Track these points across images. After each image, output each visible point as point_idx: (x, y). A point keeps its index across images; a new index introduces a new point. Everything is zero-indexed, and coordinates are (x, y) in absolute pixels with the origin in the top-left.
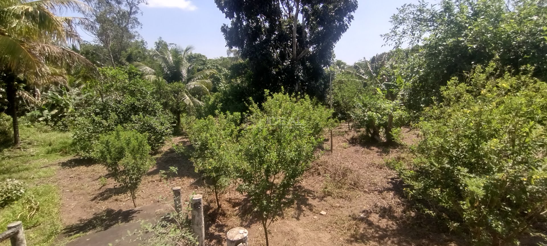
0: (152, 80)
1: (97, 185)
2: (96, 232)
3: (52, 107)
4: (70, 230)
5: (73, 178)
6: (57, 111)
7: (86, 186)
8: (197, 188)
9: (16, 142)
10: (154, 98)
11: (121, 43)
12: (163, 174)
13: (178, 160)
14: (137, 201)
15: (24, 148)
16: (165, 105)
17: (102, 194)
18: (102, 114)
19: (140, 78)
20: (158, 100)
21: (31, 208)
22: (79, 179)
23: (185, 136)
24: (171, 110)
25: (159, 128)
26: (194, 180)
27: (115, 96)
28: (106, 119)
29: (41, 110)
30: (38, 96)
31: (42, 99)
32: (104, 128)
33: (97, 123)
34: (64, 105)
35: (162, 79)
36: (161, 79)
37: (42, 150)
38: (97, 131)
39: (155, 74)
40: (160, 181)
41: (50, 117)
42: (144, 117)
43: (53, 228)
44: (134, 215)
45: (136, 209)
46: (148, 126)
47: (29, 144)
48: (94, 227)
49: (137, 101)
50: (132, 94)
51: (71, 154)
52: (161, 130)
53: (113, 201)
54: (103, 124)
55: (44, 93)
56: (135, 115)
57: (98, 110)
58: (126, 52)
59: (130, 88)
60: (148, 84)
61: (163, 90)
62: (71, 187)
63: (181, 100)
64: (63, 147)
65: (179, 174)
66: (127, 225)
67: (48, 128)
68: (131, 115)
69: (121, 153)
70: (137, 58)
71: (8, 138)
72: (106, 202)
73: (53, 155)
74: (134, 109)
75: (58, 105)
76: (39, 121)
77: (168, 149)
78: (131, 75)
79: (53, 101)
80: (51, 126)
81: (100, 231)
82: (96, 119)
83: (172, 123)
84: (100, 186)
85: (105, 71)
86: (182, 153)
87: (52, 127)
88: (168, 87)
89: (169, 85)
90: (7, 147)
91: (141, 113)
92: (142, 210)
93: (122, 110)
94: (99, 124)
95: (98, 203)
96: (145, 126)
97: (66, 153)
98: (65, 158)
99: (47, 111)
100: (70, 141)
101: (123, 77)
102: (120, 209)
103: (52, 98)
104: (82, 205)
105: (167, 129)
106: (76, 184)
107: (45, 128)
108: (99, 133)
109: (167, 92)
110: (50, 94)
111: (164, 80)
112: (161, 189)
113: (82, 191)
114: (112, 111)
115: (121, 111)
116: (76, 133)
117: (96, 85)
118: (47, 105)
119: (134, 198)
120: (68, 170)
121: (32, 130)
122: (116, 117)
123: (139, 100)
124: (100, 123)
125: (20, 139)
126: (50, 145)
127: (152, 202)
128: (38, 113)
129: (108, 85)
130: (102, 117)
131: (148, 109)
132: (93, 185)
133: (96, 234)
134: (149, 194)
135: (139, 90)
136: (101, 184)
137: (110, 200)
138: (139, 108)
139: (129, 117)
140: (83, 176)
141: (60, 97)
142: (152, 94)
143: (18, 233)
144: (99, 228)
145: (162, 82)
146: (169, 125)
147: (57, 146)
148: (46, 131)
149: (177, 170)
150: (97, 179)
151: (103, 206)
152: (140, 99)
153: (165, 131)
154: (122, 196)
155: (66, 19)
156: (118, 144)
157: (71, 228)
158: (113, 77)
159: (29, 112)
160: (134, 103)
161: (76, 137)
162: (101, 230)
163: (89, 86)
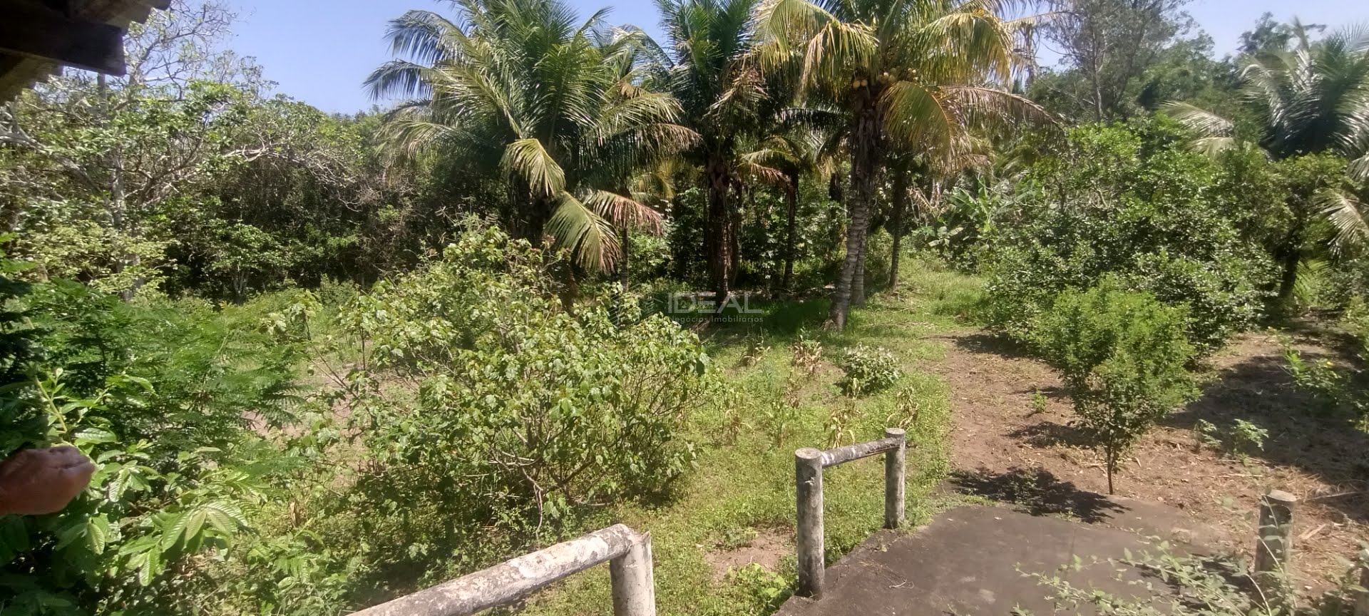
0: (1214, 152)
1: (1024, 405)
2: (1015, 511)
3: (953, 219)
4: (964, 482)
5: (975, 376)
6: (961, 229)
7: (1000, 400)
8: (1341, 520)
9: (892, 284)
10: (1214, 206)
11: (1131, 56)
12: (1209, 433)
13: (1269, 408)
14: (1119, 481)
15: (902, 296)
16: (1248, 229)
17: (1031, 431)
18: (1058, 242)
19: (1179, 148)
20: (1228, 211)
21: (906, 410)
22: (988, 380)
23: (1306, 335)
24: (1268, 244)
25: (1214, 296)
26: (1333, 491)
27: (1097, 198)
28: (1065, 254)
29: (937, 226)
30: (935, 198)
31: (941, 203)
32: (1056, 276)
33: (1042, 263)
34: (977, 216)
35: (1254, 148)
36: (1248, 146)
37: (928, 305)
38: (1039, 280)
39: (1227, 133)
40: (1196, 450)
41: (947, 241)
42: (1171, 259)
43: (936, 463)
44: (1106, 511)
45: (1114, 499)
46: (1179, 286)
47: (910, 289)
48: (1011, 497)
49: (1159, 211)
50: (1146, 192)
51: (975, 324)
52: (1221, 303)
53: (1054, 456)
54: (1056, 267)
55: (946, 191)
56: (1145, 251)
57: (1050, 233)
58: (1142, 79)
59: (1145, 177)
60: (1203, 165)
61: (1252, 180)
62: (972, 392)
63: (1315, 212)
64: (963, 306)
65: (1267, 451)
66: (1087, 527)
67: (940, 262)
68: (1132, 250)
69: (1102, 348)
70: (1174, 90)
71: (882, 274)
72: (1039, 452)
73: (945, 318)
74: (1144, 236)
75: (966, 218)
76: (929, 248)
77: (1231, 363)
78: (1153, 142)
79: (958, 208)
80: (946, 258)
81: (1022, 512)
82: (1043, 252)
83: (1262, 287)
84: (1029, 412)
85: (1083, 135)
86: (1323, 391)
87: (948, 261)
88: (1273, 172)
89: (1278, 166)
90: (879, 290)
91: (1163, 249)
92: (1128, 509)
93: (1111, 235)
94: (1048, 266)
95: (1021, 447)
96: (1171, 285)
97: (967, 319)
98: (964, 328)
99: (945, 228)
100: (977, 296)
101: (1129, 149)
102: (1069, 480)
103: (958, 200)
104: (989, 439)
105: (1240, 304)
106: (980, 390)
107: (937, 261)
108: (1043, 286)
109: (1263, 189)
110: (955, 193)
111: (1262, 152)
112: (1196, 475)
113: (990, 409)
114: (1084, 236)
115: (1107, 237)
116: (996, 280)
117: (1053, 171)
118: (945, 216)
119: (1112, 469)
120: (966, 356)
121: (917, 263)
122: (1092, 252)
123: (1164, 210)
124: (1050, 263)
125: (898, 278)
126: (941, 298)
127: (1161, 499)
128: (929, 231)
129: (1084, 170)
130: (1057, 250)
131: (1186, 238)
132: (1015, 403)
133: (1015, 515)
134: (1155, 475)
135: (1170, 183)
136: (1031, 405)
137: (1049, 450)
138: (1160, 231)
139: (1128, 255)
140: (994, 376)
141: (971, 199)
142: (1211, 194)
143: (897, 448)
144: (1019, 504)
145: (1251, 155)
146: (1251, 292)
147: (951, 301)
148: (937, 270)
149: (1263, 437)
150: (1025, 392)
151: (1032, 459)
152: (1166, 209)
153: (1236, 309)
154: (1077, 452)
155: (1023, 24)
156: (1100, 322)
157: (966, 477)
158: (1102, 150)
159: (915, 227)
160: (1148, 219)
161: (993, 288)
162: (1025, 512)
163: (1039, 174)
